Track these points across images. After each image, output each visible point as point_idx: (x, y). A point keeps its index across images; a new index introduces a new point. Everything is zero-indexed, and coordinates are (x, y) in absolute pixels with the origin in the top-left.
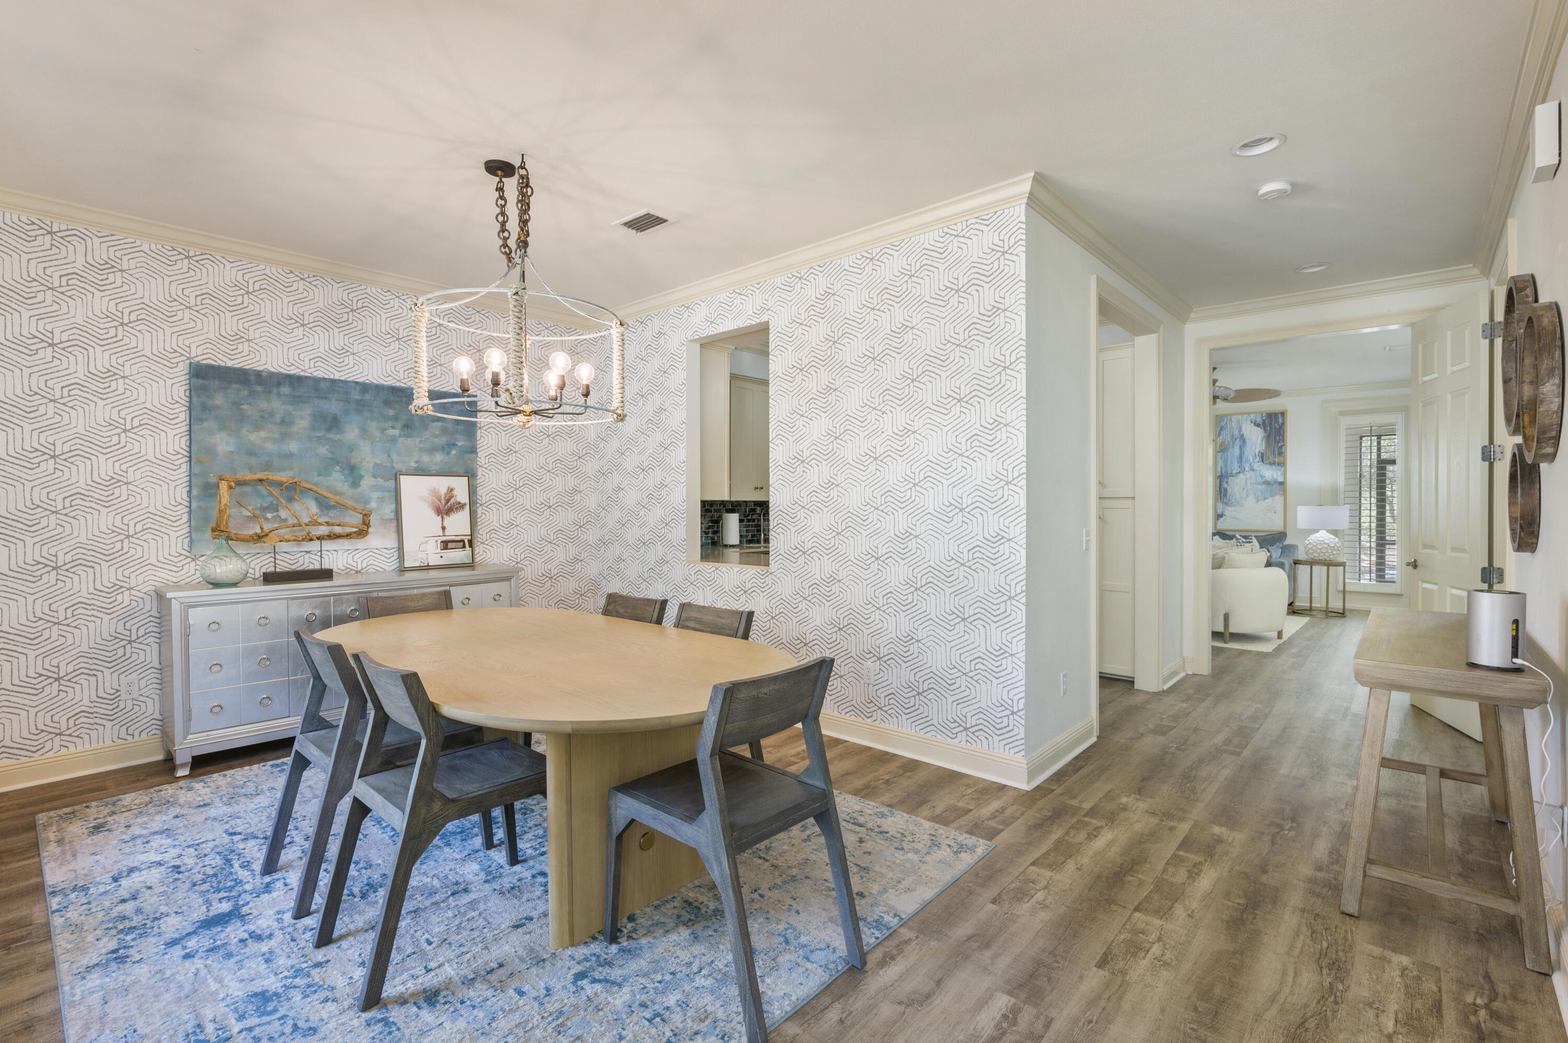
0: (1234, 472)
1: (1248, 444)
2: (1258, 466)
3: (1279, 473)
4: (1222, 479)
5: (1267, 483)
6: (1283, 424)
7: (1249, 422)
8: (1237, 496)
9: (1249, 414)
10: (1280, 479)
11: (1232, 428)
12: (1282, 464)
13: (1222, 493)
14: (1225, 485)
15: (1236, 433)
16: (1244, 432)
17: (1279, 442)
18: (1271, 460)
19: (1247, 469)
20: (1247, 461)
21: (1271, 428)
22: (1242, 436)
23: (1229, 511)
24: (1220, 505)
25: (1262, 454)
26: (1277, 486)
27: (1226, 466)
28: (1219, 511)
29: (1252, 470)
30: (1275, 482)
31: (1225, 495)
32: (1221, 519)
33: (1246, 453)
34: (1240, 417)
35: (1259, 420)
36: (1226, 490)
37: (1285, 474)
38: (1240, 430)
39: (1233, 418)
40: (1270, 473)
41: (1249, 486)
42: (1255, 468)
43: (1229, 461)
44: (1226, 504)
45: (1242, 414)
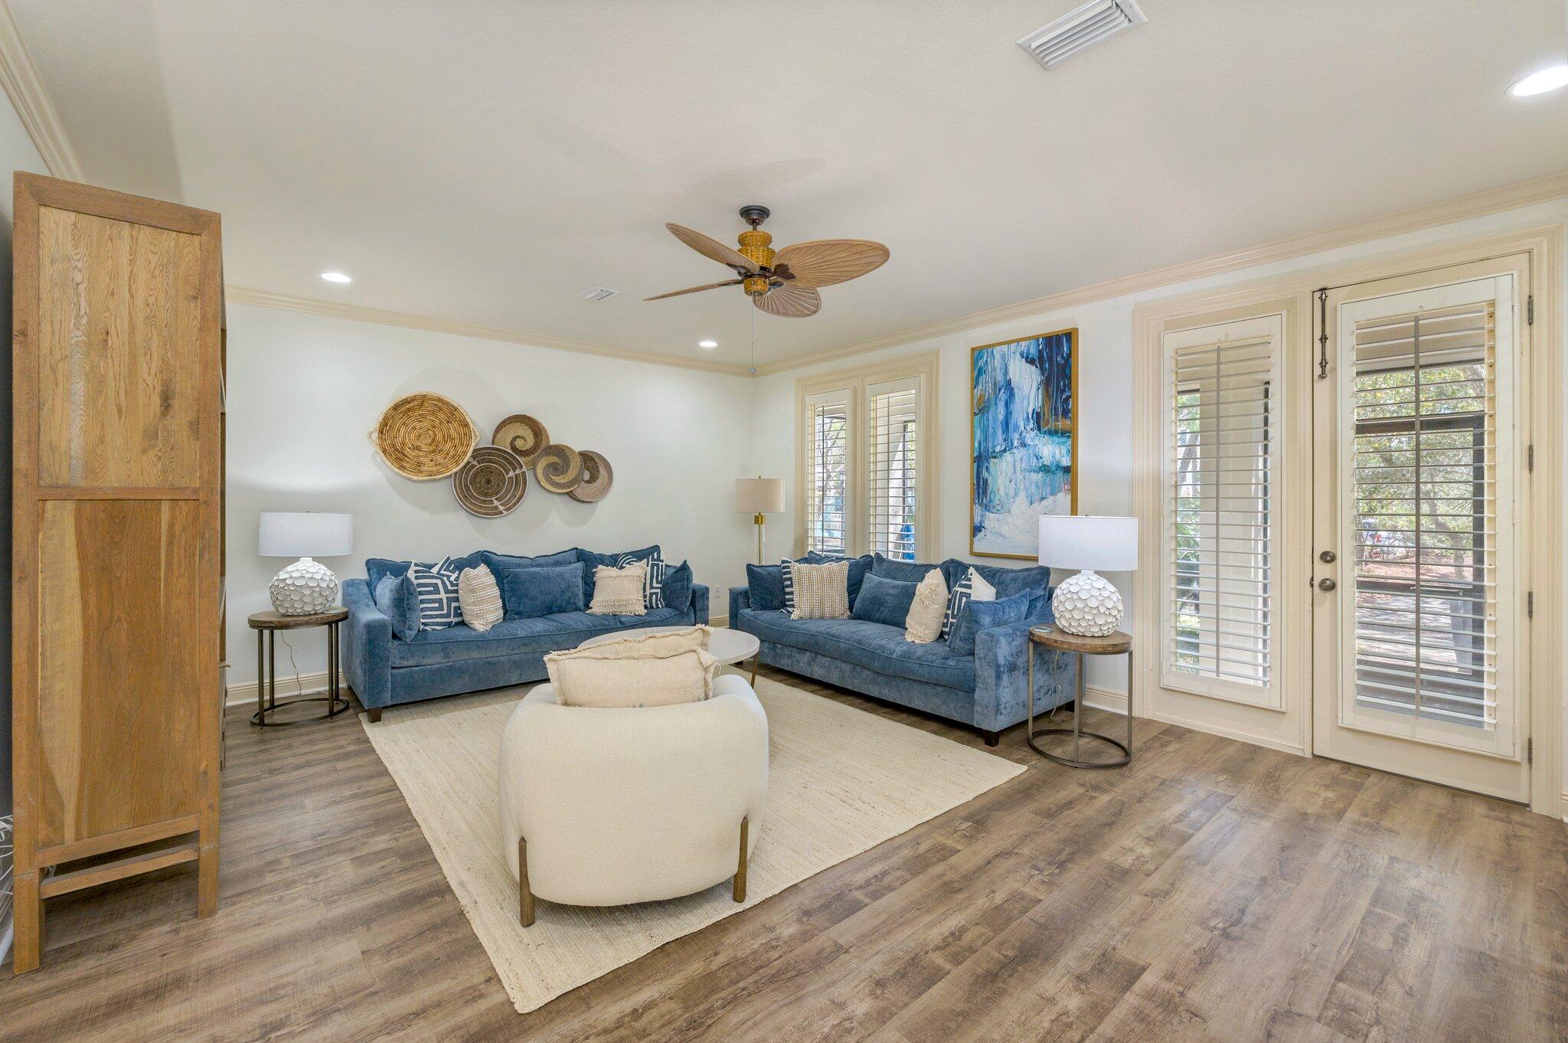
0: (998, 449)
1: (1017, 399)
2: (1031, 437)
3: (1064, 450)
4: (981, 460)
5: (1045, 469)
6: (1069, 355)
7: (1018, 356)
8: (1002, 493)
9: (1018, 341)
10: (1066, 462)
11: (994, 369)
12: (1069, 434)
13: (981, 489)
14: (985, 474)
15: (1000, 378)
16: (1011, 375)
17: (1063, 391)
18: (1051, 426)
19: (1016, 443)
20: (1017, 427)
21: (1051, 365)
22: (1009, 382)
23: (991, 520)
24: (978, 509)
25: (1038, 414)
26: (1060, 474)
27: (986, 439)
28: (977, 520)
29: (1024, 445)
30: (1058, 467)
31: (985, 492)
32: (980, 535)
33: (1015, 415)
34: (1005, 348)
35: (1033, 351)
36: (986, 482)
37: (1073, 453)
38: (1006, 373)
39: (996, 350)
40: (1051, 450)
41: (1020, 476)
42: (1028, 441)
43: (991, 430)
44: (987, 508)
45: (1009, 343)
